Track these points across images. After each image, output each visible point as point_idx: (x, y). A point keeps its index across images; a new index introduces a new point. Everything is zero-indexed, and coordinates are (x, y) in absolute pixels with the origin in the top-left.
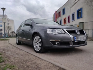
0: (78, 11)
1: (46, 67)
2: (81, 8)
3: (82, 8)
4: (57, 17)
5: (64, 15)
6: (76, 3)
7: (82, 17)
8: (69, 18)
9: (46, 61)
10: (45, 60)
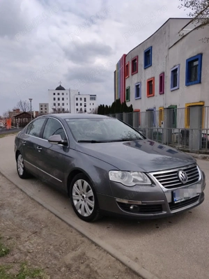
0: (190, 63)
1: (110, 272)
2: (198, 55)
3: (201, 55)
4: (126, 74)
5: (149, 70)
6: (184, 36)
7: (200, 82)
8: (162, 78)
9: (108, 252)
10: (105, 251)
